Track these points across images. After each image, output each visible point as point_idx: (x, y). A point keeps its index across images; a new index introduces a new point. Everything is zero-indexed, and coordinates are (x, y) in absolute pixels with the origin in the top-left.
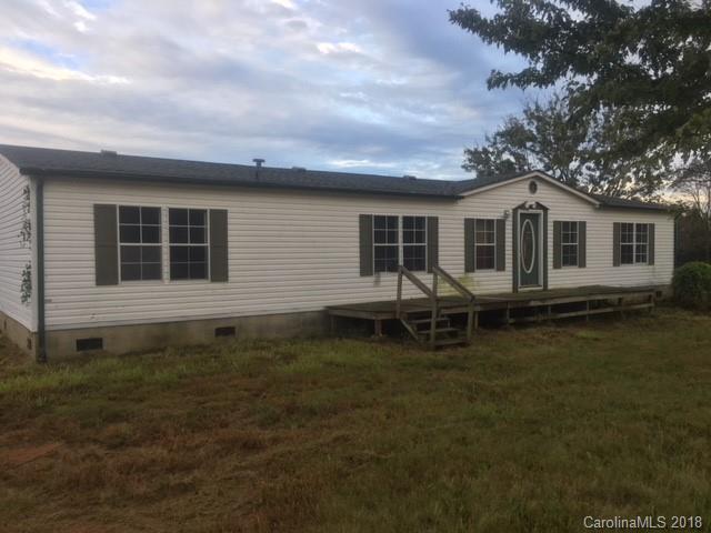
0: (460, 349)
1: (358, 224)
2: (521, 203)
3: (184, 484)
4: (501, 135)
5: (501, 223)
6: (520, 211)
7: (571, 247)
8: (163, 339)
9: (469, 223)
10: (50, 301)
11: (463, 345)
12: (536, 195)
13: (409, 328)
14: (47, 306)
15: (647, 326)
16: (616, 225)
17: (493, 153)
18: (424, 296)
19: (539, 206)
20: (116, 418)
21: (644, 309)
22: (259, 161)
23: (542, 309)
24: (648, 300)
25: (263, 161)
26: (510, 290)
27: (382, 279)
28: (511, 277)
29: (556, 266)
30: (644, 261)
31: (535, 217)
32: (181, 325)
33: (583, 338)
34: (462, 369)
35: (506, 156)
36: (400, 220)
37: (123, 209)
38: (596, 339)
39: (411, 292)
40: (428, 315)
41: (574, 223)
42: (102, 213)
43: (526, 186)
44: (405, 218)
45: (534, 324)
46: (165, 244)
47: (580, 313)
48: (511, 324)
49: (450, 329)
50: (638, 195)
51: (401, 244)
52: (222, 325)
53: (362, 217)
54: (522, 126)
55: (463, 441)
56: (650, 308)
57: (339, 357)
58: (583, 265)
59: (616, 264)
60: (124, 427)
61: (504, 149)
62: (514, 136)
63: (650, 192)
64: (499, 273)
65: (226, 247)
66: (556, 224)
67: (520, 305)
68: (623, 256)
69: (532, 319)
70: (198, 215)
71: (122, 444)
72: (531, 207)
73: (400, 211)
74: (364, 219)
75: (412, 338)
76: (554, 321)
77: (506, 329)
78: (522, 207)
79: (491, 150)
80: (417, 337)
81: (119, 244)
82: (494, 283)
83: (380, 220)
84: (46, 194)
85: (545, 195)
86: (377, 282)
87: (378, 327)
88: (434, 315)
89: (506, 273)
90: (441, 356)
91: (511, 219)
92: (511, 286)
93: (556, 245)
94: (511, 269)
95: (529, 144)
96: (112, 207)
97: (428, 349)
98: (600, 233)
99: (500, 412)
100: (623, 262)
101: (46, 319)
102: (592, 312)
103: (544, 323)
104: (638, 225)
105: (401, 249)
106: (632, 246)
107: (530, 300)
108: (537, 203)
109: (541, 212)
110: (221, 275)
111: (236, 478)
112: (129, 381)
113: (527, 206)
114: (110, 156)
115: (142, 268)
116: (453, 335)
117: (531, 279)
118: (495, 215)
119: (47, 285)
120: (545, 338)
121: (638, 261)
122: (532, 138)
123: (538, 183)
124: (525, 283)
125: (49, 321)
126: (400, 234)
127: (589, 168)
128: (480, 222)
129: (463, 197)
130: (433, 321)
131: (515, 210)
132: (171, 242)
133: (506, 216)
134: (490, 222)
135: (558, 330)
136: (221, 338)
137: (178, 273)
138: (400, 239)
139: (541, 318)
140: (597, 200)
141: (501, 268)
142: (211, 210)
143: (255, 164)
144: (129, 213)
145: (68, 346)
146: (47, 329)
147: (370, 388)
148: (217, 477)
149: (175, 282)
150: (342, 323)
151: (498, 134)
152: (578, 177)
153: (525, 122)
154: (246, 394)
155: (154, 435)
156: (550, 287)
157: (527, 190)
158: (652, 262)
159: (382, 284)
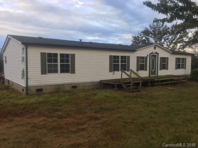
0: (139, 92)
1: (109, 58)
2: (151, 52)
3: (83, 128)
4: (143, 32)
5: (146, 58)
6: (151, 54)
7: (164, 64)
8: (58, 89)
9: (138, 58)
10: (29, 79)
11: (139, 91)
12: (156, 50)
13: (124, 86)
14: (28, 80)
15: (185, 86)
16: (176, 58)
17: (140, 37)
18: (128, 77)
19: (156, 53)
20: (57, 111)
21: (184, 81)
22: (81, 40)
23: (158, 81)
24: (185, 79)
25: (82, 40)
26: (148, 76)
27: (115, 73)
28: (148, 73)
29: (160, 69)
30: (183, 68)
31: (155, 56)
32: (63, 85)
33: (170, 89)
34: (142, 98)
35: (144, 38)
36: (120, 57)
37: (48, 54)
38: (173, 90)
39: (125, 76)
40: (130, 83)
41: (165, 58)
42: (43, 55)
43: (153, 47)
44: (121, 56)
45: (156, 85)
46: (59, 63)
47: (168, 82)
48: (150, 85)
49: (135, 87)
50: (180, 50)
51: (120, 63)
52: (73, 85)
53: (110, 56)
54: (149, 30)
55: (151, 118)
56: (185, 81)
57: (108, 94)
58: (167, 69)
59: (176, 69)
60: (60, 113)
61: (144, 36)
62: (146, 32)
63: (183, 49)
64: (145, 71)
65: (75, 64)
66: (161, 58)
67: (152, 80)
68: (178, 67)
69: (155, 84)
70: (67, 55)
71: (62, 118)
72: (154, 53)
73: (120, 54)
74: (111, 57)
75: (125, 89)
76: (161, 84)
77: (148, 87)
78: (152, 53)
79: (140, 36)
80: (126, 89)
81: (47, 63)
82: (144, 74)
83: (115, 57)
84: (28, 50)
85: (158, 50)
86: (114, 74)
87: (116, 86)
88: (132, 83)
89: (147, 71)
90: (134, 94)
91: (149, 56)
92: (148, 75)
93: (160, 64)
94: (149, 70)
95: (150, 35)
96: (45, 53)
97: (130, 92)
98: (172, 61)
99: (158, 110)
100: (178, 68)
101: (28, 84)
102: (171, 82)
103: (158, 85)
104: (182, 58)
105: (120, 65)
106: (180, 64)
107: (155, 79)
108: (156, 52)
109: (157, 55)
110: (73, 72)
111: (96, 127)
112: (55, 100)
113: (153, 53)
114: (41, 38)
115: (53, 70)
116: (136, 88)
117: (154, 73)
118: (145, 55)
119: (28, 74)
120: (160, 89)
121: (182, 68)
122: (151, 33)
123: (156, 47)
124: (152, 74)
125: (29, 84)
126: (120, 61)
127: (166, 42)
128: (141, 57)
129: (137, 51)
130: (131, 84)
131: (150, 54)
132: (60, 63)
133: (148, 56)
134: (143, 57)
135: (163, 87)
136: (73, 89)
137: (62, 71)
138: (120, 62)
139: (158, 84)
140: (172, 51)
141: (146, 70)
142: (71, 54)
143: (80, 41)
144: (50, 55)
145: (34, 91)
146: (28, 86)
147: (119, 103)
148: (91, 126)
149: (62, 74)
150: (105, 85)
151: (142, 32)
152: (163, 44)
153: (150, 29)
154: (88, 104)
155: (69, 115)
156: (158, 75)
157: (153, 49)
158: (185, 68)
159: (115, 74)
